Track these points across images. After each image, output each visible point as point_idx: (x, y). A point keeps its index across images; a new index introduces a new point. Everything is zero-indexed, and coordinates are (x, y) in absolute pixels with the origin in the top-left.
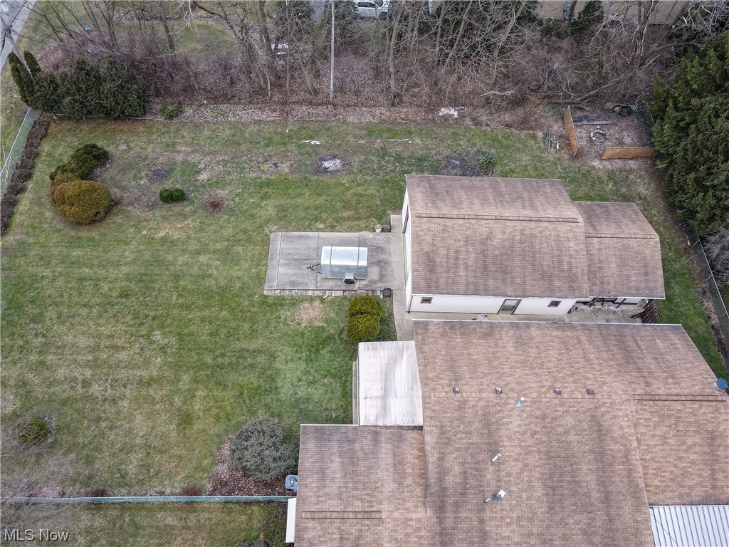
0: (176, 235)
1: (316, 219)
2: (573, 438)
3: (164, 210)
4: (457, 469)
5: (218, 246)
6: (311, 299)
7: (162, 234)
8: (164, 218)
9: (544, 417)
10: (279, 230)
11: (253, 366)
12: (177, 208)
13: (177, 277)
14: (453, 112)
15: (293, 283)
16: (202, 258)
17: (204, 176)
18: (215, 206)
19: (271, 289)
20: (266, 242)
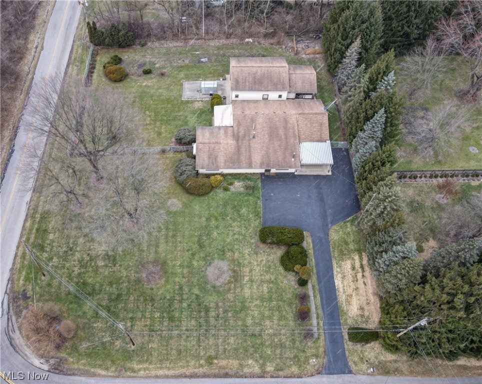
0: (150, 84)
1: (199, 77)
2: (278, 123)
3: (145, 77)
4: (243, 131)
5: (165, 87)
6: (199, 101)
7: (144, 84)
8: (144, 79)
9: (270, 118)
10: (186, 81)
11: (180, 120)
12: (149, 76)
13: (152, 96)
14: (251, 40)
15: (192, 97)
16: (160, 91)
17: (157, 65)
18: (163, 74)
19: (184, 98)
20: (182, 85)
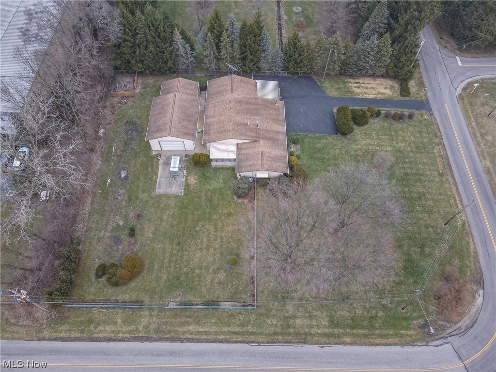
0: (152, 229)
1: (151, 179)
2: (243, 107)
5: (160, 213)
6: (187, 180)
7: (151, 235)
8: (142, 235)
9: (237, 112)
10: (155, 192)
11: (211, 196)
12: (137, 231)
13: (172, 226)
14: (102, 131)
15: (180, 185)
16: (165, 218)
17: (121, 223)
18: (139, 216)
19: (181, 193)
20: (160, 196)
